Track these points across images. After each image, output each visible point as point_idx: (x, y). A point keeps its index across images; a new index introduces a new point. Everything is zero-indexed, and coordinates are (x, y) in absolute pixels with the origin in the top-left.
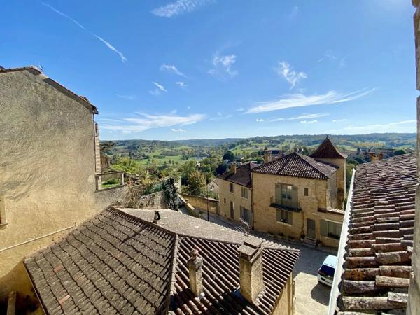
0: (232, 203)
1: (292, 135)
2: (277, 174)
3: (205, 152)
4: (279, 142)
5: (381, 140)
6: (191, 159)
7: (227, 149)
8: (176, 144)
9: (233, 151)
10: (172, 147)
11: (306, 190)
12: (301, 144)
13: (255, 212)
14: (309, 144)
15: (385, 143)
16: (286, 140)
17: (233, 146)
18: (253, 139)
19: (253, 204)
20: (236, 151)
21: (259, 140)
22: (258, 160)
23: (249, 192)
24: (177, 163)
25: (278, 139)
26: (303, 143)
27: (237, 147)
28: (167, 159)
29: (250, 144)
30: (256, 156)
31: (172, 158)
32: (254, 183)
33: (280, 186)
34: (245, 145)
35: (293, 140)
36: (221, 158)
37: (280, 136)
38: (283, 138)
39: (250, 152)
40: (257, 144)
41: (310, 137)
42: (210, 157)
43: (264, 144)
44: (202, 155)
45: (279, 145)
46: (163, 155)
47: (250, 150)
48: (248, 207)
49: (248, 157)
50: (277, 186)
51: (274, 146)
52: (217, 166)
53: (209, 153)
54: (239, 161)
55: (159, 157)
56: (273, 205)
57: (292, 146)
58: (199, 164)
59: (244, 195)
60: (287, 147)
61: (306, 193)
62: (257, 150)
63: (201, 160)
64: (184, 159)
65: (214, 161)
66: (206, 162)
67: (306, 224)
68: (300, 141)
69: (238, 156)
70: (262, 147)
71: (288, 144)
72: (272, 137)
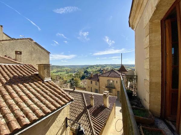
0: (91, 88)
1: (109, 64)
2: (108, 77)
4: (105, 67)
6: (70, 74)
7: (85, 69)
8: (63, 67)
9: (88, 70)
10: (61, 68)
11: (117, 81)
13: (100, 90)
14: (116, 68)
16: (107, 66)
17: (87, 68)
18: (95, 66)
19: (99, 87)
20: (89, 70)
21: (97, 66)
23: (98, 83)
24: (64, 75)
26: (114, 67)
27: (89, 68)
28: (59, 73)
31: (61, 73)
32: (100, 80)
33: (109, 81)
34: (92, 68)
35: (110, 66)
36: (83, 73)
37: (105, 65)
39: (95, 70)
41: (116, 65)
42: (78, 72)
43: (99, 67)
44: (75, 72)
46: (57, 72)
47: (94, 70)
48: (98, 89)
49: (94, 72)
50: (108, 81)
51: (103, 68)
52: (81, 76)
54: (90, 74)
55: (55, 73)
56: (106, 87)
57: (109, 68)
58: (74, 75)
59: (96, 84)
60: (108, 69)
61: (117, 83)
62: (97, 70)
63: (74, 74)
64: (67, 73)
65: (80, 74)
66: (77, 75)
67: (117, 93)
68: (112, 66)
69: (90, 72)
70: (99, 68)
71: (108, 67)
72: (102, 65)
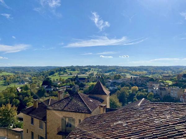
3: (27, 78)
4: (87, 71)
5: (145, 70)
6: (12, 85)
7: (47, 76)
9: (52, 78)
12: (101, 72)
14: (106, 72)
15: (146, 72)
16: (92, 69)
17: (52, 73)
18: (68, 68)
21: (73, 69)
22: (70, 85)
25: (87, 68)
26: (102, 71)
27: (56, 74)
29: (66, 72)
30: (69, 82)
34: (62, 73)
35: (96, 69)
36: (41, 84)
37: (88, 66)
38: (90, 68)
40: (71, 72)
41: (106, 67)
42: (31, 82)
43: (76, 72)
44: (23, 82)
45: (87, 73)
47: (65, 77)
49: (63, 83)
51: (84, 73)
53: (30, 79)
54: (55, 86)
57: (95, 73)
60: (92, 74)
62: (71, 77)
63: (22, 85)
64: (5, 85)
68: (100, 70)
70: (75, 74)
71: (92, 72)
72: (82, 67)
